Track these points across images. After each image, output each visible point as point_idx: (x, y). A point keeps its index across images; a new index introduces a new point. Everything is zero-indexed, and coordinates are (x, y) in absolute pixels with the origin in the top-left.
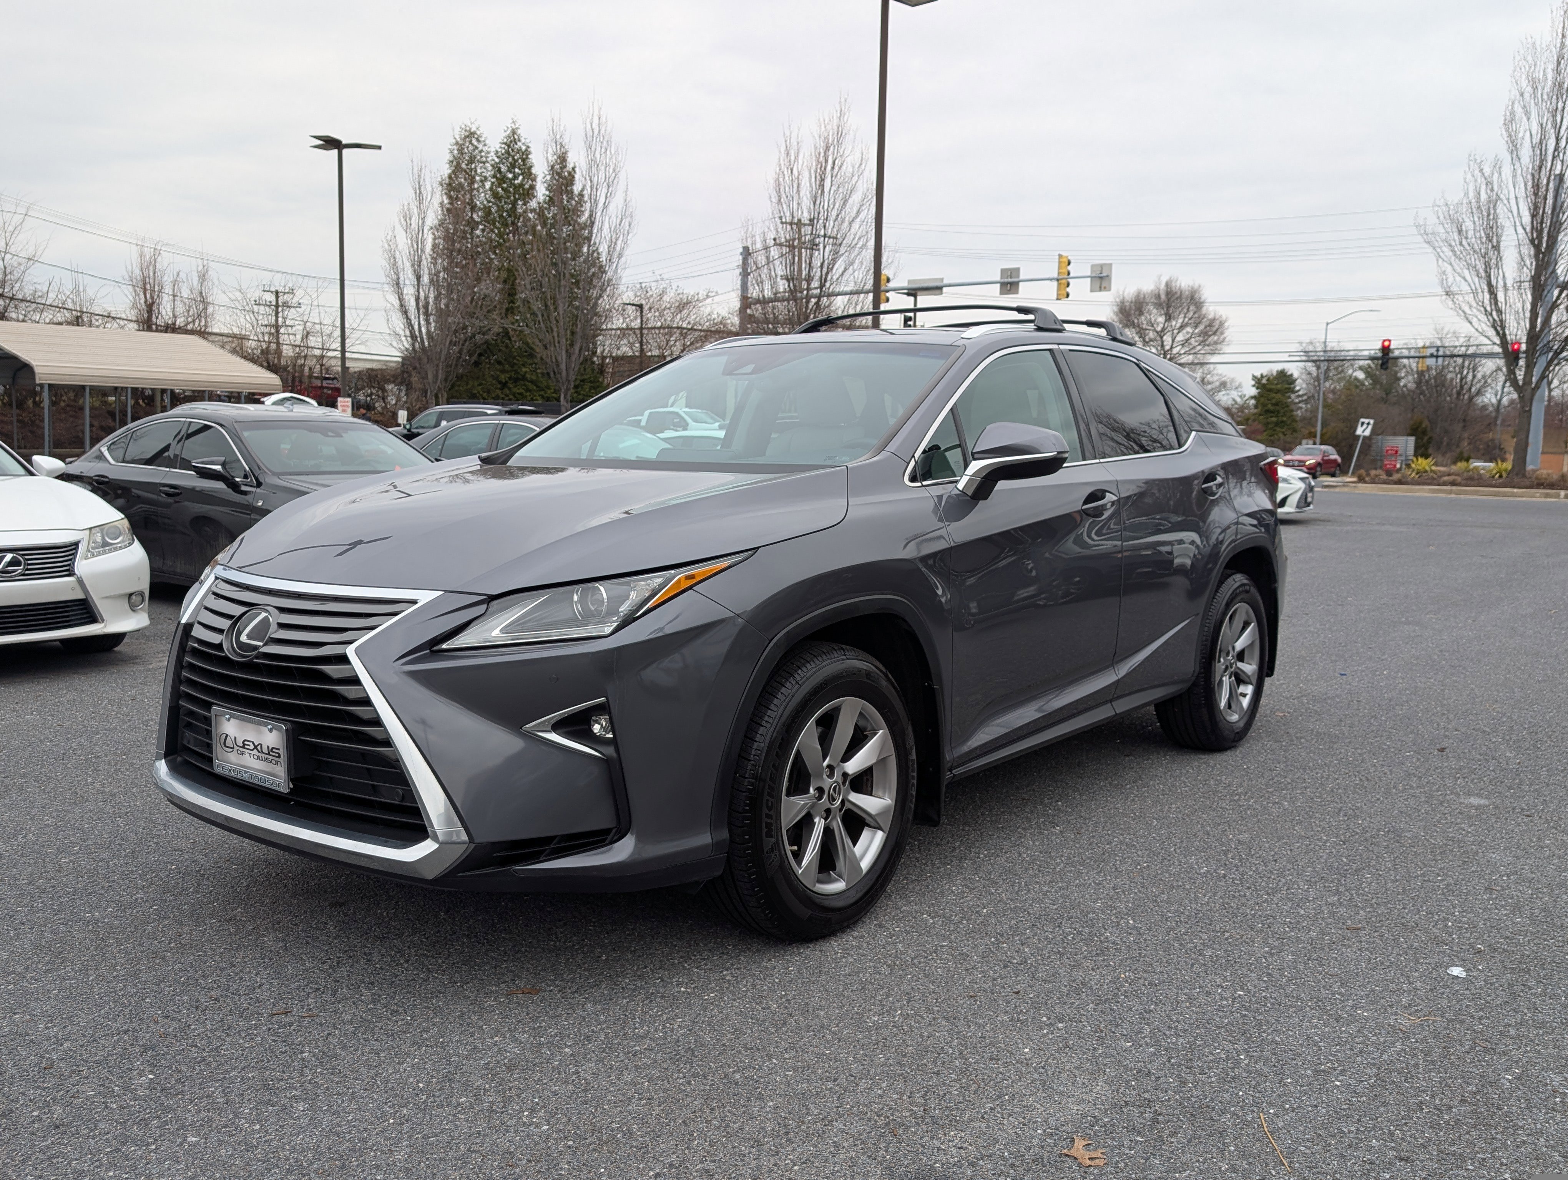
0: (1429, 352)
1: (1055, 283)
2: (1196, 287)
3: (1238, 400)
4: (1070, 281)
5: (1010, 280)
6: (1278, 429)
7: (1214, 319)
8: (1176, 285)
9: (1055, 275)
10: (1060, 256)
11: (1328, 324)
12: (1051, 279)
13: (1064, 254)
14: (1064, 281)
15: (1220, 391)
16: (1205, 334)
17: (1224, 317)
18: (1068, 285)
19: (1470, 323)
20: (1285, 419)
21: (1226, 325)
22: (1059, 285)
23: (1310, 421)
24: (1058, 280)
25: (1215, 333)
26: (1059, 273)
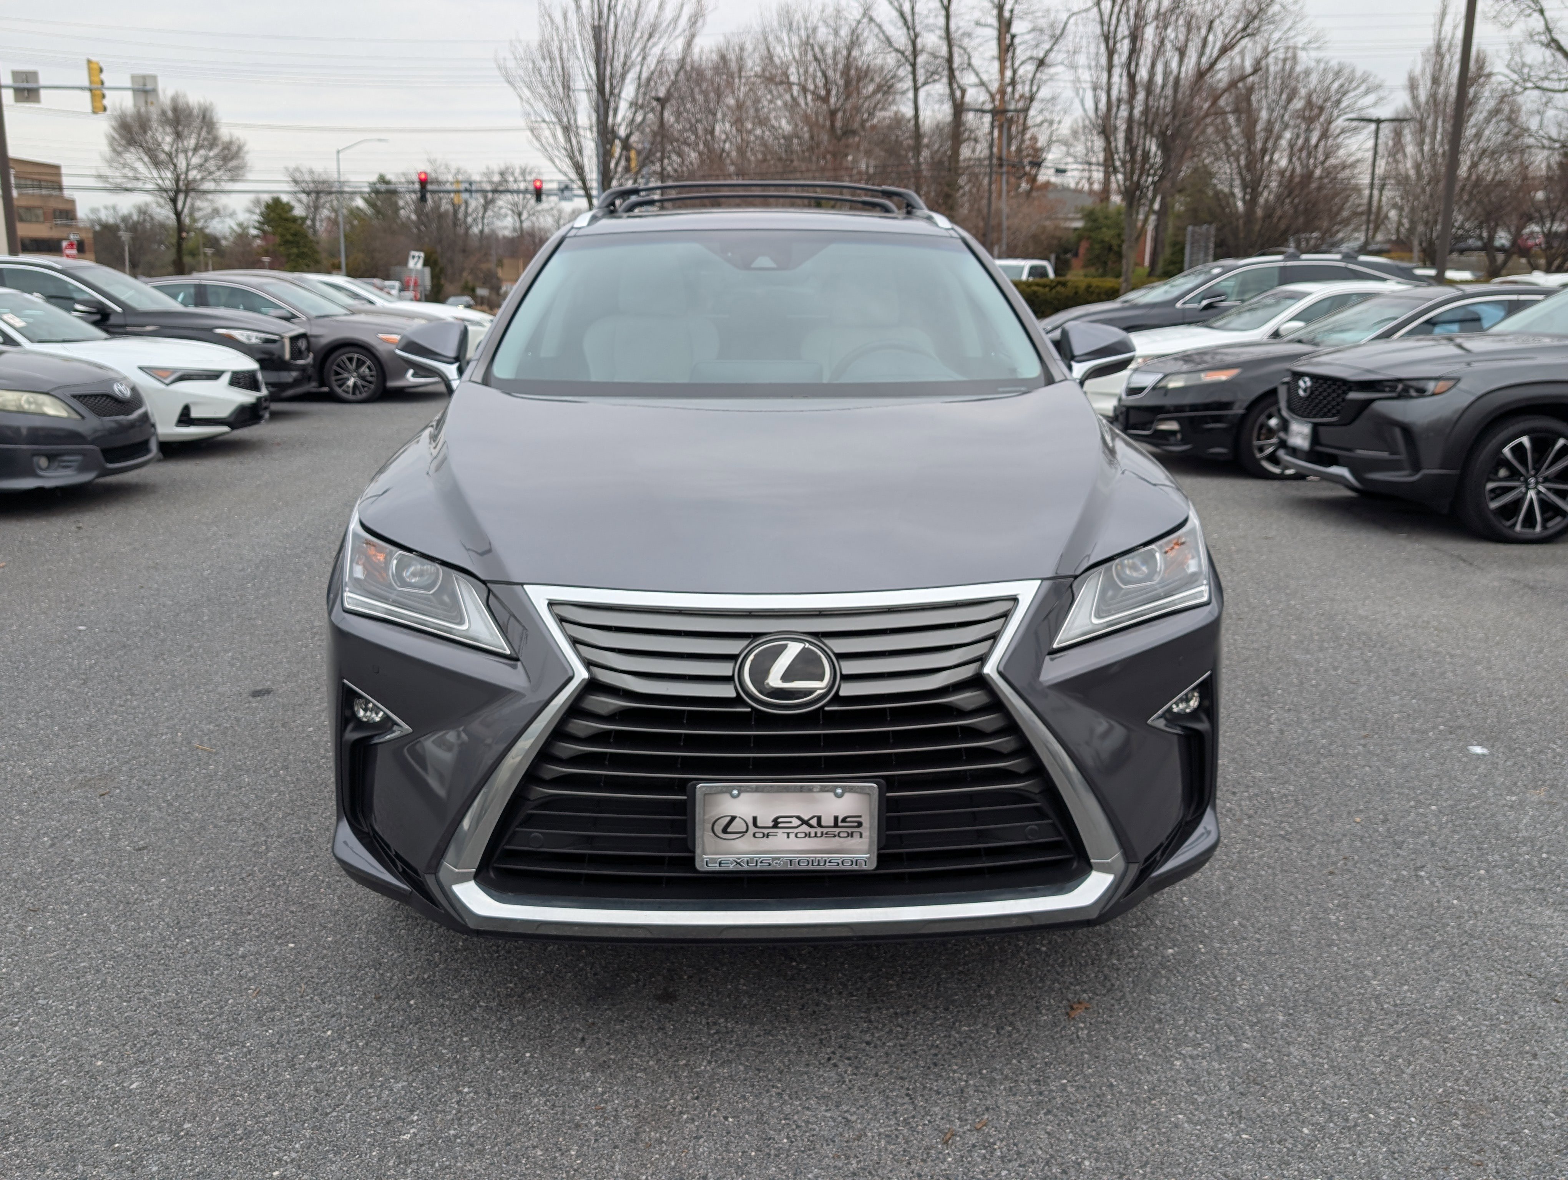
0: (462, 187)
1: (87, 94)
2: (208, 104)
3: (235, 227)
4: (107, 93)
5: (26, 85)
6: (301, 261)
7: (231, 143)
8: (181, 101)
9: (86, 83)
10: (89, 62)
11: (338, 152)
12: (82, 88)
13: (93, 59)
14: (98, 92)
15: (212, 218)
16: (226, 159)
17: (242, 141)
18: (104, 96)
19: (553, 162)
20: (306, 250)
21: (246, 149)
22: (93, 97)
23: (334, 253)
24: (91, 90)
25: (233, 158)
26: (91, 82)
